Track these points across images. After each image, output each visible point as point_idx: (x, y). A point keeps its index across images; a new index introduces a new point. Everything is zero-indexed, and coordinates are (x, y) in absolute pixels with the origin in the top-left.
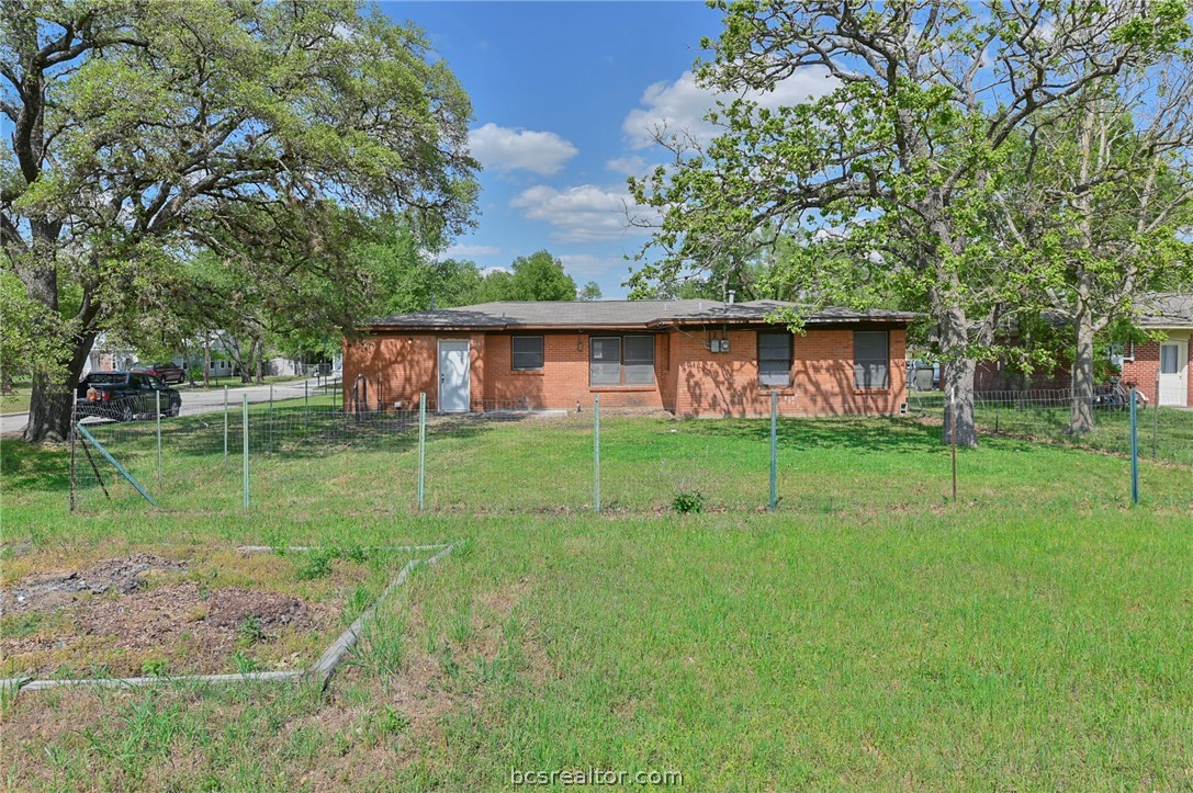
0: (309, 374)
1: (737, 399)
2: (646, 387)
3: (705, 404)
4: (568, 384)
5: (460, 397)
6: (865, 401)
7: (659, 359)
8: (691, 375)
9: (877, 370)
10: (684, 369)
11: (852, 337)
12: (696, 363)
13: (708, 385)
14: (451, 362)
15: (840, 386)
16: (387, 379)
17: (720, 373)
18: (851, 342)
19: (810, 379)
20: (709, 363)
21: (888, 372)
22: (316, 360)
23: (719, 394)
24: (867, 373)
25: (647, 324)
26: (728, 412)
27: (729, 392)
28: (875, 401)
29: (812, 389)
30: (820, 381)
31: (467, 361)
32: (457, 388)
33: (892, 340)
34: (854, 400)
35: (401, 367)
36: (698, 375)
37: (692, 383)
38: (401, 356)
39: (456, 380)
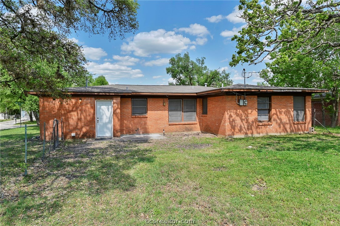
0: (11, 119)
1: (250, 128)
2: (193, 122)
3: (237, 130)
4: (159, 122)
5: (108, 128)
6: (298, 126)
7: (199, 109)
8: (231, 116)
9: (301, 113)
10: (228, 113)
11: (293, 99)
12: (233, 110)
13: (238, 121)
14: (103, 110)
15: (289, 121)
16: (67, 120)
17: (243, 116)
18: (293, 101)
19: (278, 117)
20: (238, 110)
21: (305, 114)
22: (13, 113)
23: (242, 125)
24: (298, 114)
25: (197, 93)
26: (246, 134)
27: (246, 124)
28: (301, 127)
29: (279, 121)
30: (282, 118)
31: (111, 110)
32: (106, 124)
33: (307, 100)
34: (294, 126)
35: (75, 113)
36: (234, 116)
37: (231, 120)
38: (76, 108)
39: (105, 119)
